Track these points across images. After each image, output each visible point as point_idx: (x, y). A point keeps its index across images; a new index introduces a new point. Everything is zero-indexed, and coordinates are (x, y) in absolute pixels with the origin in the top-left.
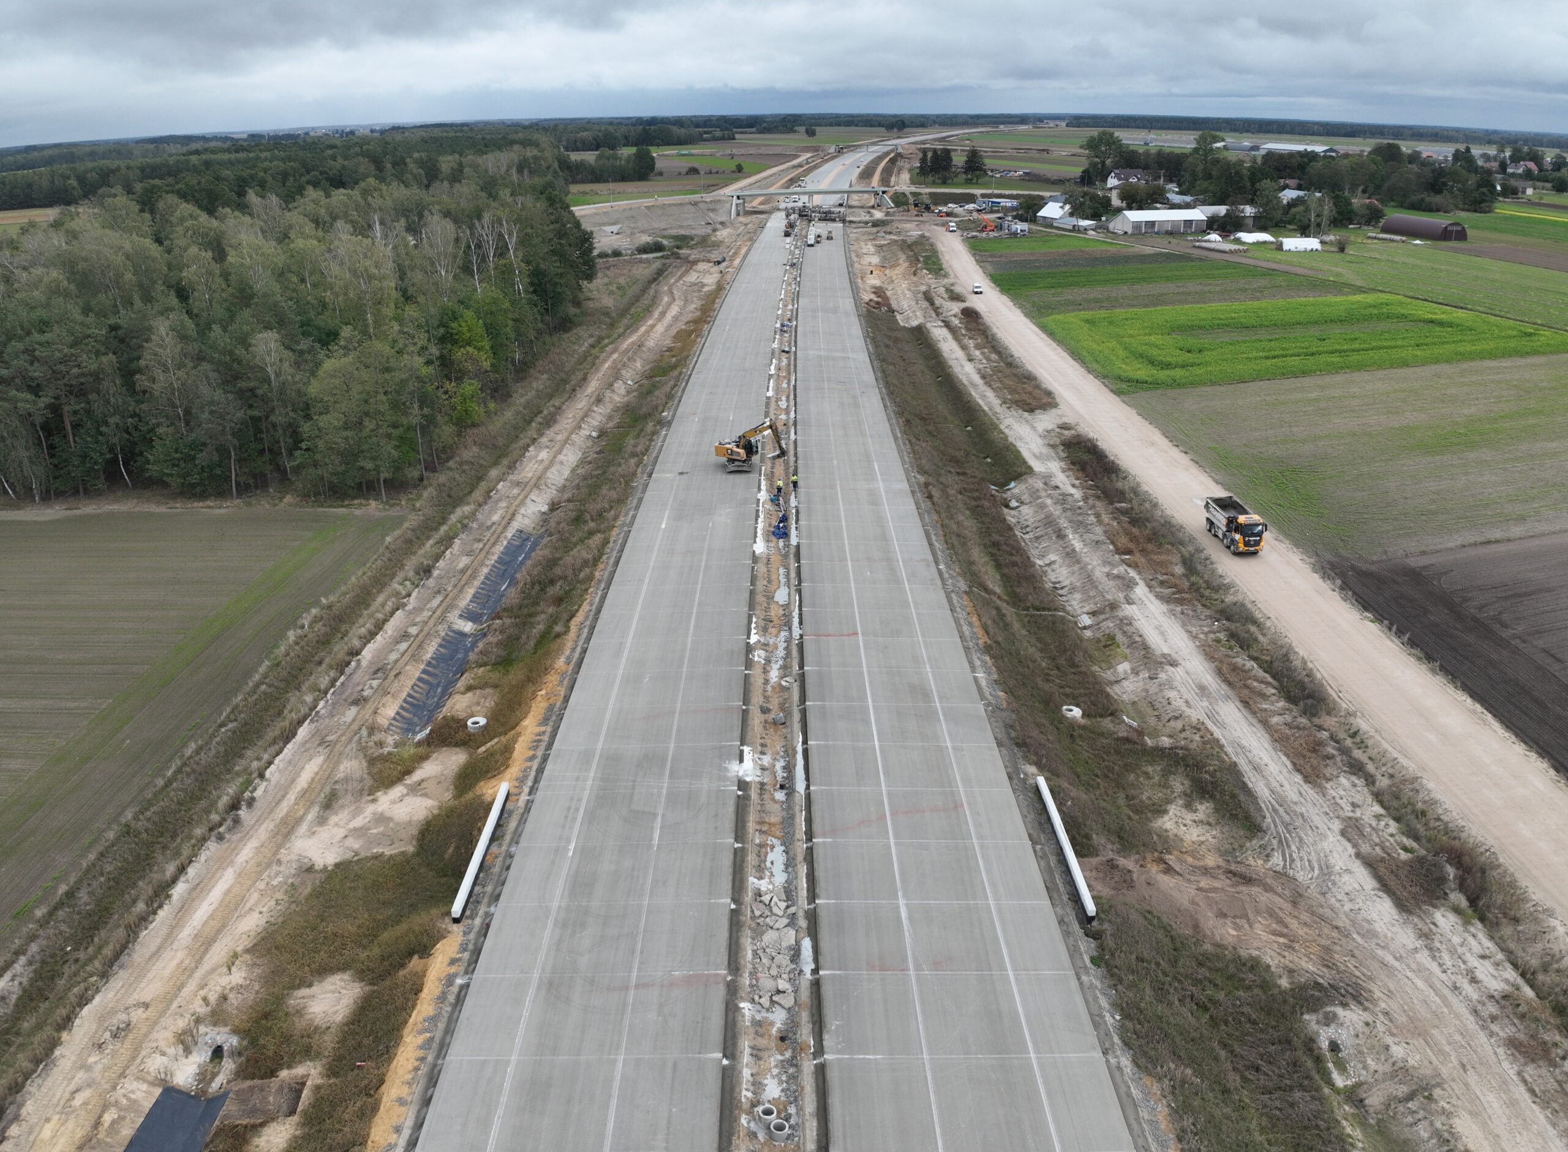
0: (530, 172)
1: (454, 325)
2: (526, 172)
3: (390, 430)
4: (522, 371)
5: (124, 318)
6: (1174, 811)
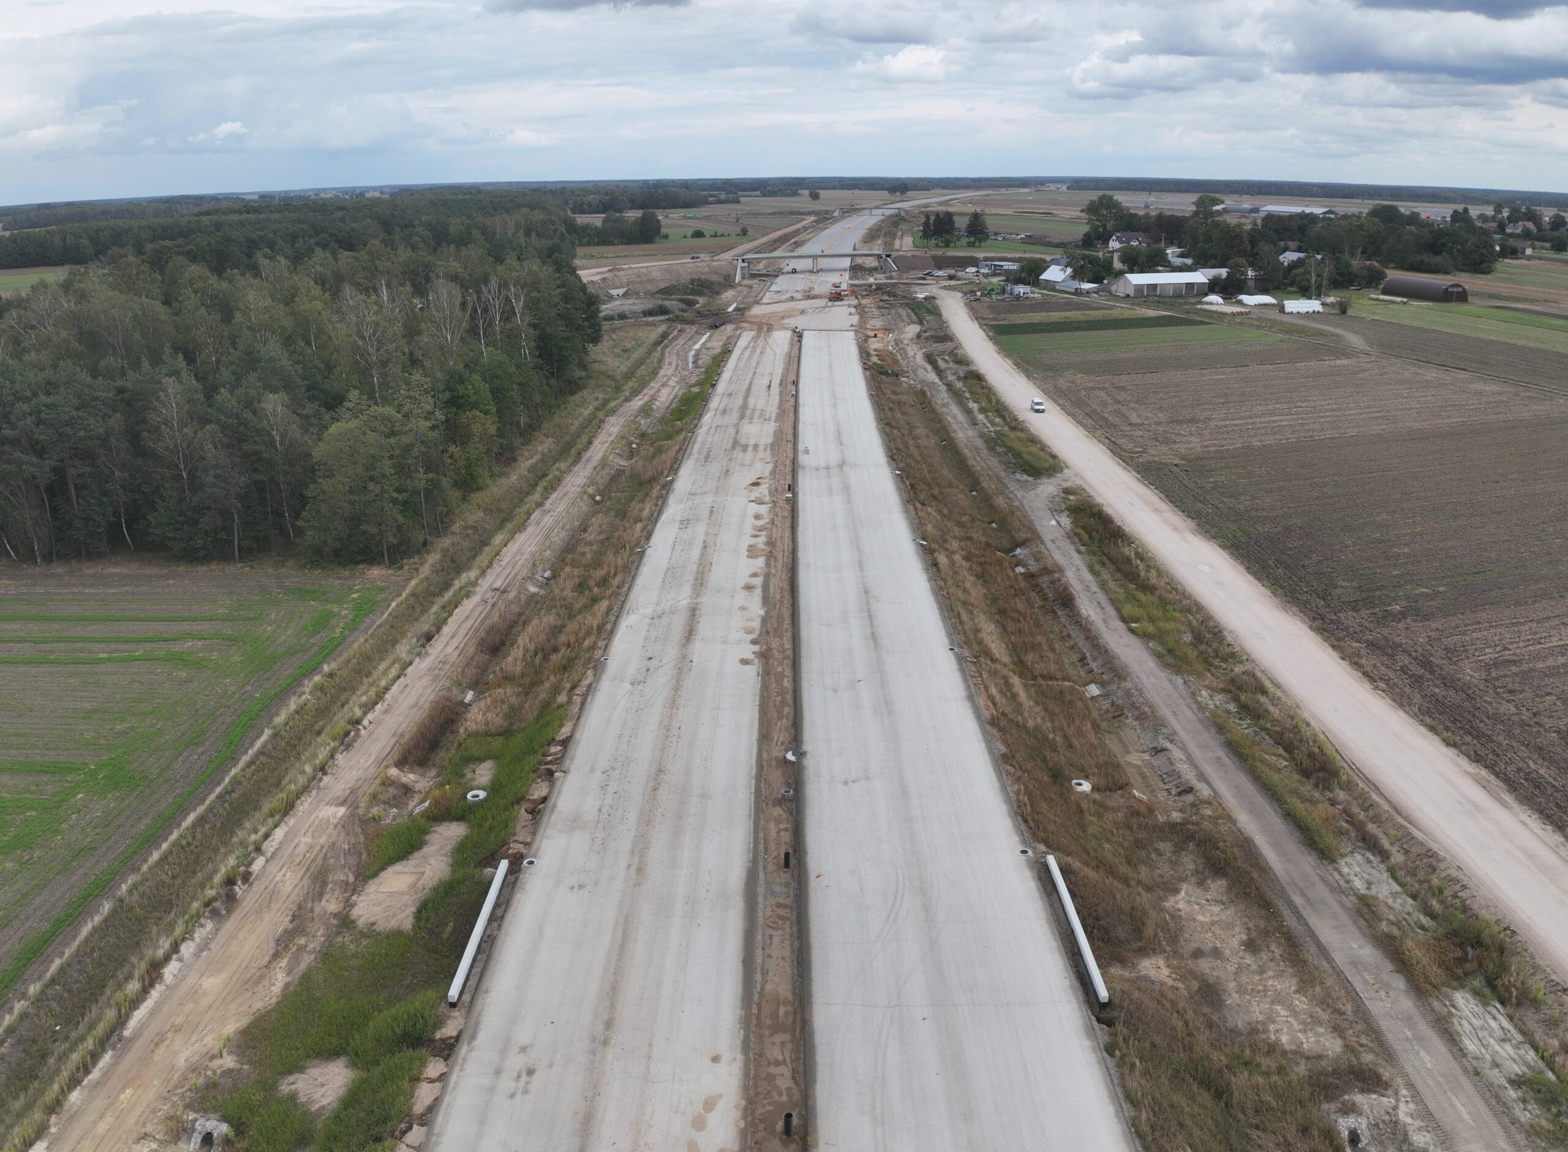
0: (538, 235)
1: (460, 388)
2: (533, 234)
3: (395, 495)
4: (528, 433)
5: (131, 381)
6: (1186, 889)
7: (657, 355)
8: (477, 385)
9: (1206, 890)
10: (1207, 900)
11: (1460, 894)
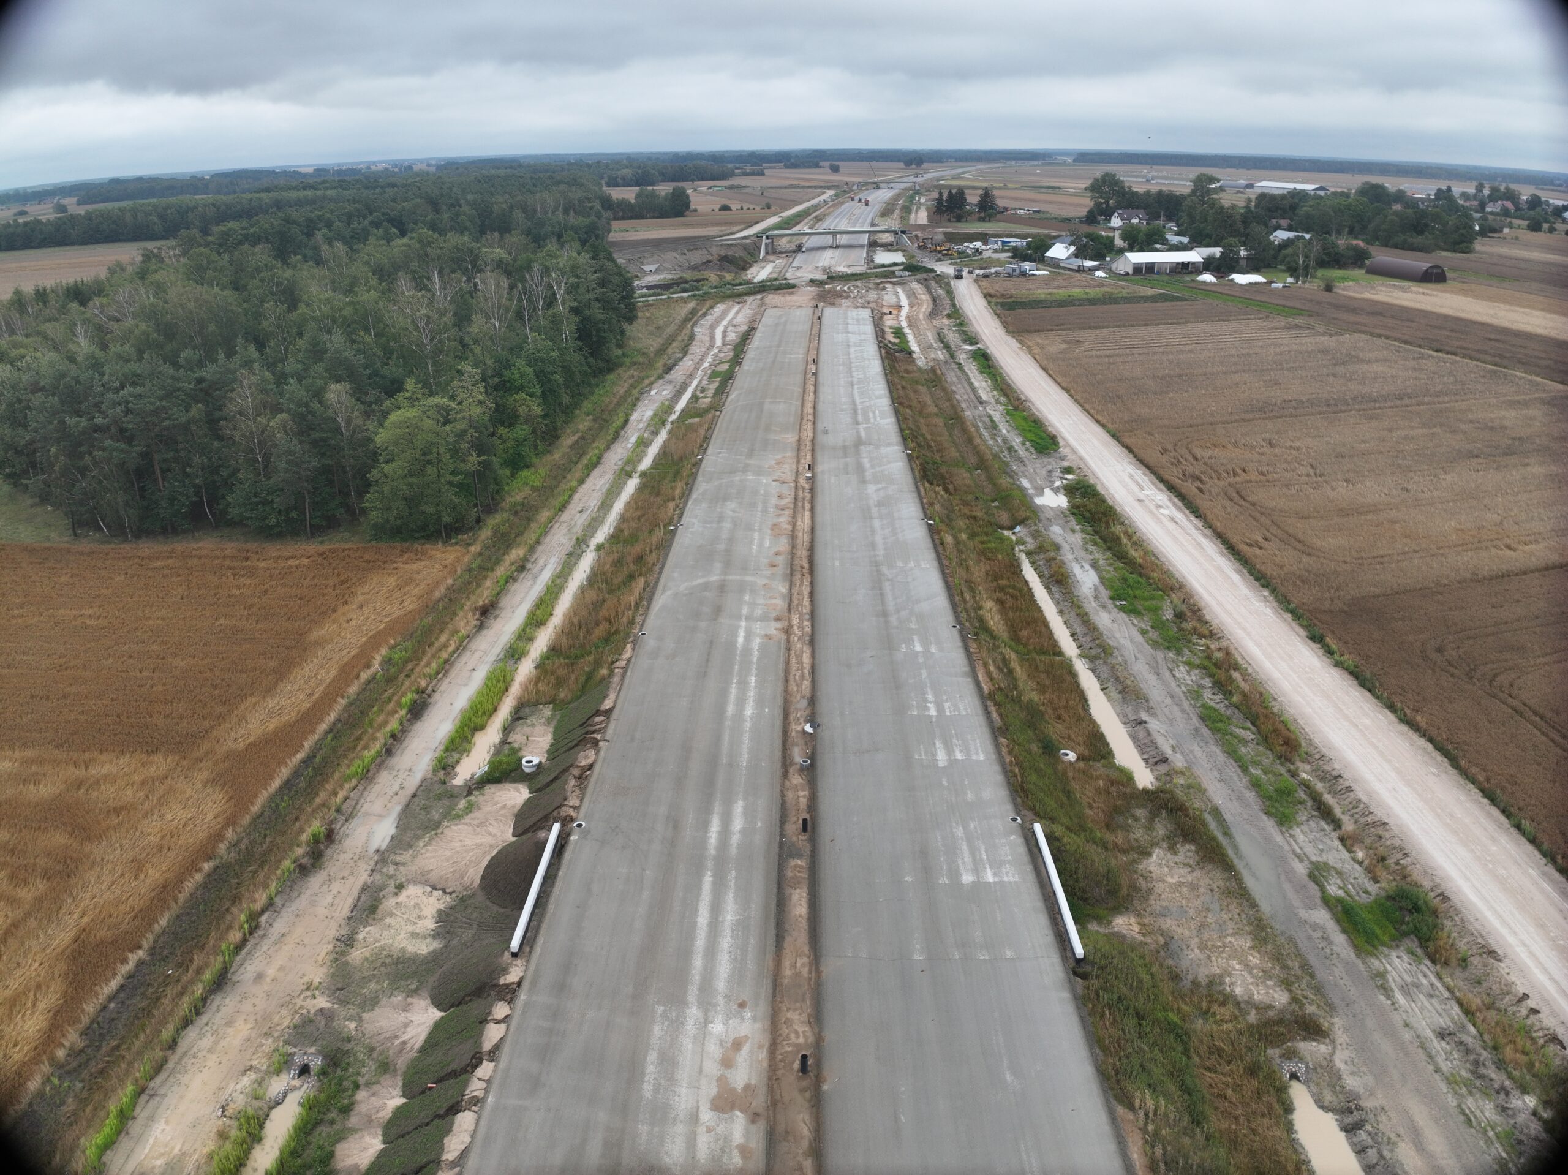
0: (575, 213)
1: (506, 373)
2: (572, 212)
4: (568, 412)
5: (209, 372)
6: (1158, 854)
7: (686, 332)
8: (521, 368)
9: (1175, 854)
10: (1176, 863)
11: (1402, 862)
